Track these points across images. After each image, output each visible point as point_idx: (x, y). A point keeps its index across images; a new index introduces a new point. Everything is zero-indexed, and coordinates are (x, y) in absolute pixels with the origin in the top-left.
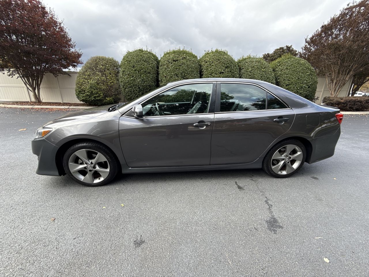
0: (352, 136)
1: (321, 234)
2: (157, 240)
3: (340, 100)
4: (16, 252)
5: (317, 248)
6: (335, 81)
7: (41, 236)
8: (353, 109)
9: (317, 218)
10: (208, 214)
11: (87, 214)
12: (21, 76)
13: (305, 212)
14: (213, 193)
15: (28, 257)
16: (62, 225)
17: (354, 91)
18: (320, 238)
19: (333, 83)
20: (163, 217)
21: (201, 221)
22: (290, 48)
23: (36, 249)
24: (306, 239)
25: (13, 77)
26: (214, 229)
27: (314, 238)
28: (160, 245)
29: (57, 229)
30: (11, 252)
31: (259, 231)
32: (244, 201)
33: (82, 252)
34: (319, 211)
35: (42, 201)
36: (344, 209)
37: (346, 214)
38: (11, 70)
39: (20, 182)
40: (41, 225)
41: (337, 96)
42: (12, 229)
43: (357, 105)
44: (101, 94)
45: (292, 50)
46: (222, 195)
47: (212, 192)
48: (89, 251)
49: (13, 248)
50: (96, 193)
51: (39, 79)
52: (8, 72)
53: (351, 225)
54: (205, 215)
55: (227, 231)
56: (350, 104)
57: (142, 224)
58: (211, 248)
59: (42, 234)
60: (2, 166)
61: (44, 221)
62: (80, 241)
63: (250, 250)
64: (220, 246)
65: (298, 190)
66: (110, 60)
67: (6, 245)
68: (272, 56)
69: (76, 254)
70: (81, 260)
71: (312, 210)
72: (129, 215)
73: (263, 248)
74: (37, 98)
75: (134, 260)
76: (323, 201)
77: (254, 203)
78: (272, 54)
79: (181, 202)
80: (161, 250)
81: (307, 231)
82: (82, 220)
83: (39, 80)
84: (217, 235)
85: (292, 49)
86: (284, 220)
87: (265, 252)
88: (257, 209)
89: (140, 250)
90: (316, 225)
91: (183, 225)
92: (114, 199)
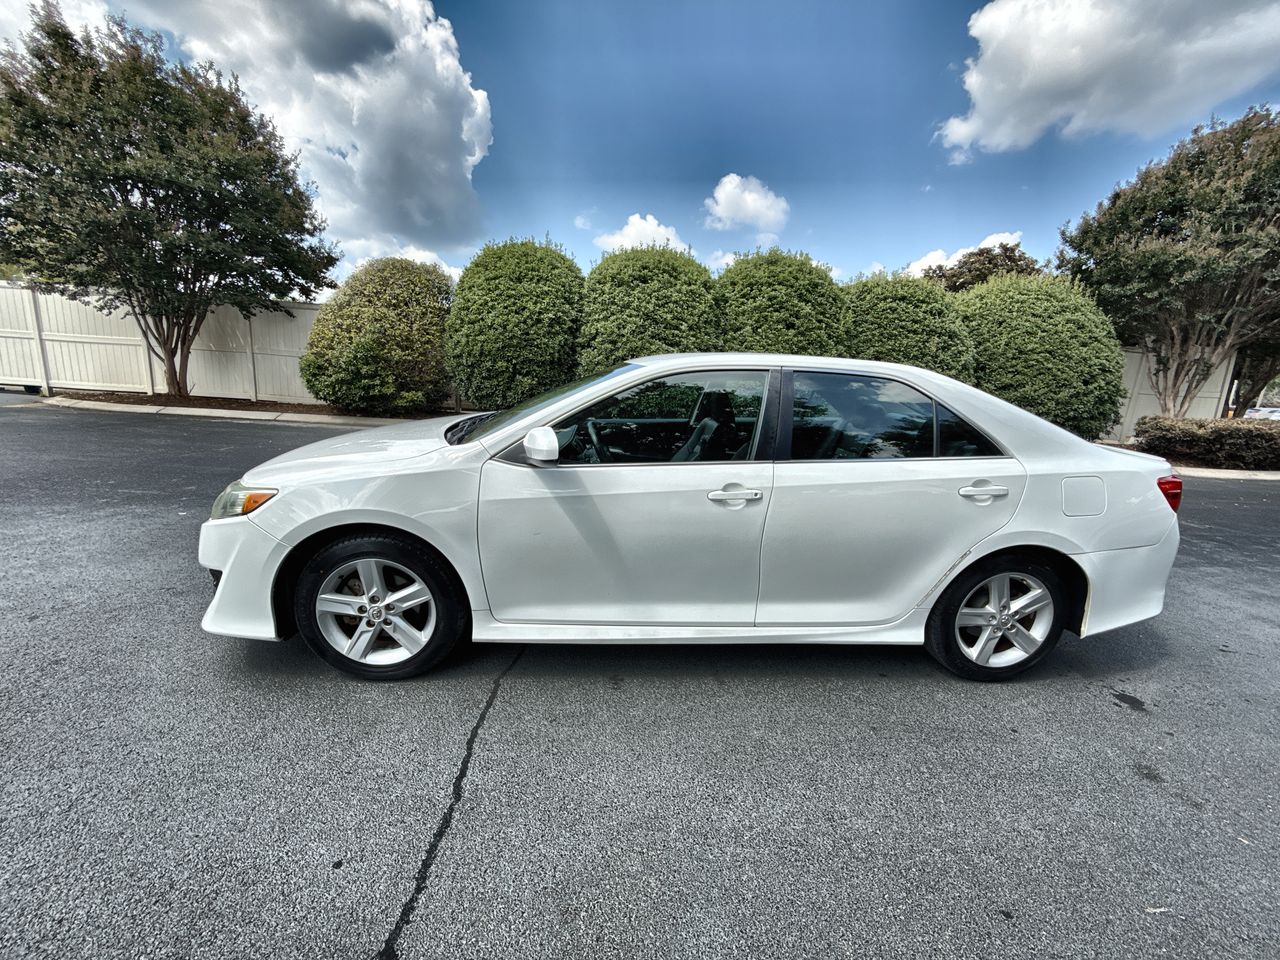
0: (1247, 556)
1: (1167, 897)
2: (608, 887)
3: (1195, 428)
4: (154, 900)
5: (1157, 945)
6: (1173, 366)
7: (229, 849)
8: (1245, 464)
9: (1147, 839)
10: (773, 808)
11: (371, 784)
12: (137, 310)
13: (1104, 817)
14: (784, 733)
15: (193, 918)
16: (294, 815)
17: (1244, 403)
18: (1162, 910)
19: (1166, 369)
20: (623, 806)
21: (751, 828)
22: (1012, 250)
23: (217, 894)
24: (1115, 911)
25: (110, 313)
26: (796, 860)
27: (1144, 912)
28: (620, 904)
29: (277, 828)
30: (137, 897)
31: (952, 874)
32: (893, 769)
33: (367, 911)
34: (1154, 816)
35: (221, 733)
36: (1241, 814)
37: (1247, 831)
38: (110, 291)
39: (144, 664)
40: (225, 813)
41: (1186, 416)
42: (134, 821)
43: (1256, 447)
44: (388, 376)
45: (1022, 257)
46: (814, 743)
47: (779, 732)
48: (387, 908)
49: (144, 883)
50: (393, 714)
51: (190, 322)
52: (100, 300)
53: (1268, 872)
54: (762, 809)
55: (842, 868)
56: (1234, 444)
57: (554, 827)
58: (792, 924)
59: (232, 843)
60: (84, 606)
61: (235, 801)
62: (358, 875)
63: (926, 939)
64: (823, 918)
65: (1072, 737)
66: (428, 272)
67: (121, 873)
68: (954, 276)
69: (349, 916)
70: (365, 939)
71: (1126, 813)
72: (509, 795)
73: (970, 934)
74: (177, 381)
75: (539, 948)
76: (1163, 781)
77: (927, 775)
78: (952, 269)
79: (679, 761)
80: (626, 921)
81: (1119, 883)
82: (355, 802)
83: (193, 324)
84: (808, 879)
85: (1020, 256)
86: (1032, 839)
87: (977, 948)
88: (937, 797)
89: (558, 915)
90: (1147, 865)
91: (691, 840)
92: (456, 737)
